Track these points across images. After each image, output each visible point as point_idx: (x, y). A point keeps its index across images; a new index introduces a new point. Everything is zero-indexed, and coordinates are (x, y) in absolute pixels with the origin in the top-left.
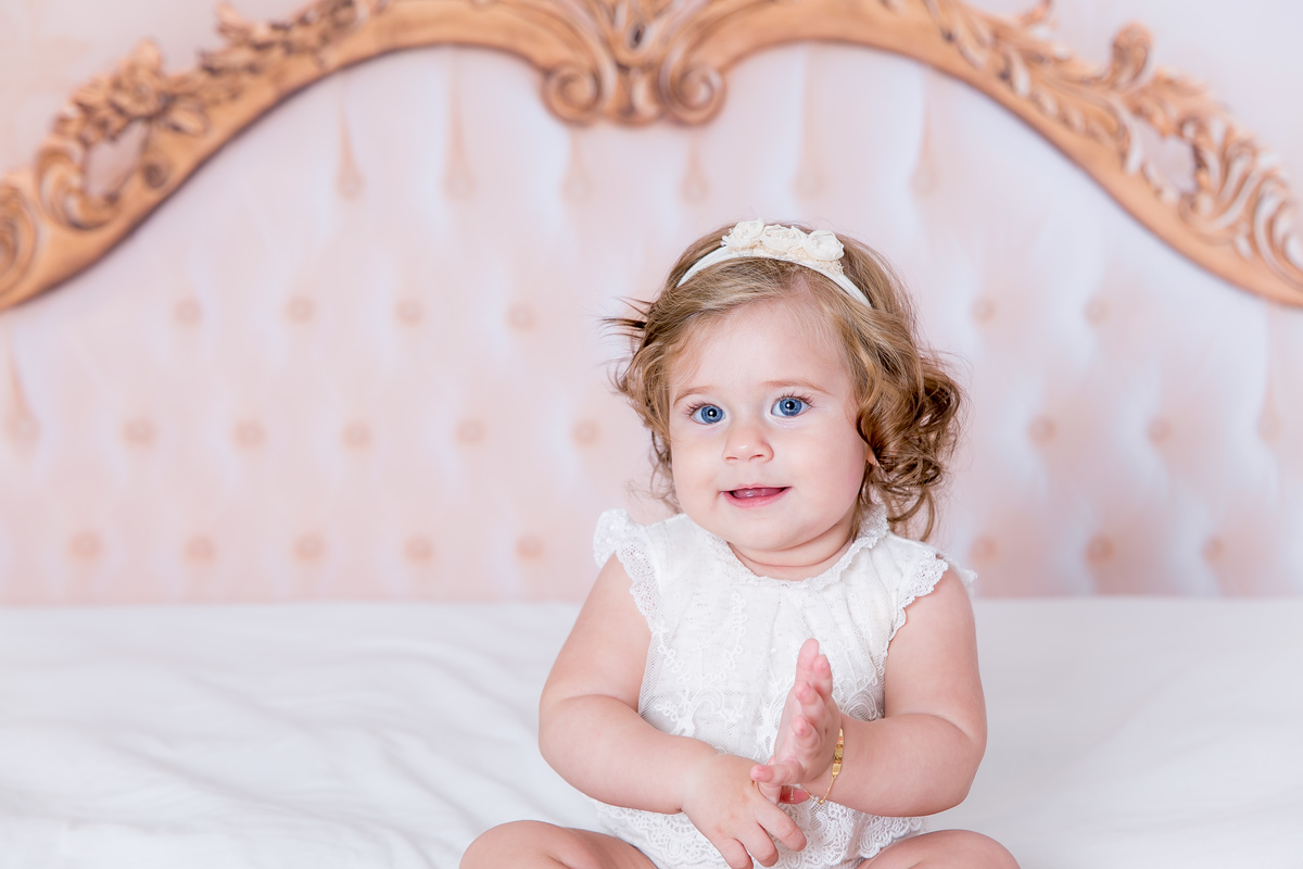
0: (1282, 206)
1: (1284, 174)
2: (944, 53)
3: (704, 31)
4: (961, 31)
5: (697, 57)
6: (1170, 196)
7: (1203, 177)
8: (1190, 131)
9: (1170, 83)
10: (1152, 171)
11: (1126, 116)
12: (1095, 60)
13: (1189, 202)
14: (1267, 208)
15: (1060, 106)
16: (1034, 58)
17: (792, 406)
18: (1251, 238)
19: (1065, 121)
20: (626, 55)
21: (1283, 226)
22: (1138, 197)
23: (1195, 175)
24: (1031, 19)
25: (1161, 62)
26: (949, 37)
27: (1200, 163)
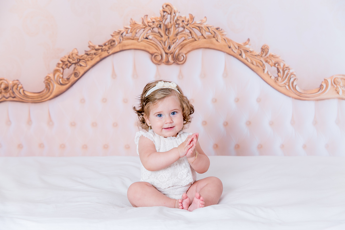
0: (295, 79)
1: (295, 73)
2: (229, 50)
3: (182, 46)
4: (232, 46)
5: (181, 51)
6: (273, 78)
7: (279, 74)
8: (276, 65)
9: (272, 56)
10: (269, 73)
11: (264, 62)
12: (258, 52)
13: (277, 79)
14: (292, 80)
15: (251, 60)
16: (246, 51)
17: (173, 113)
18: (289, 86)
19: (252, 63)
20: (167, 51)
21: (295, 84)
22: (267, 78)
23: (278, 74)
24: (245, 44)
25: (271, 52)
26: (230, 47)
27: (279, 71)
